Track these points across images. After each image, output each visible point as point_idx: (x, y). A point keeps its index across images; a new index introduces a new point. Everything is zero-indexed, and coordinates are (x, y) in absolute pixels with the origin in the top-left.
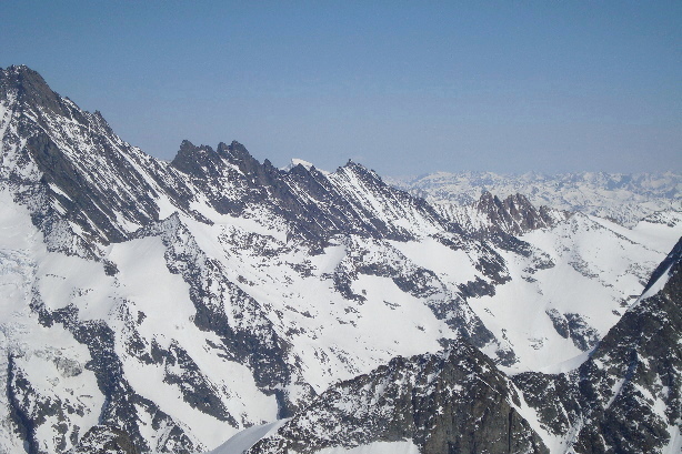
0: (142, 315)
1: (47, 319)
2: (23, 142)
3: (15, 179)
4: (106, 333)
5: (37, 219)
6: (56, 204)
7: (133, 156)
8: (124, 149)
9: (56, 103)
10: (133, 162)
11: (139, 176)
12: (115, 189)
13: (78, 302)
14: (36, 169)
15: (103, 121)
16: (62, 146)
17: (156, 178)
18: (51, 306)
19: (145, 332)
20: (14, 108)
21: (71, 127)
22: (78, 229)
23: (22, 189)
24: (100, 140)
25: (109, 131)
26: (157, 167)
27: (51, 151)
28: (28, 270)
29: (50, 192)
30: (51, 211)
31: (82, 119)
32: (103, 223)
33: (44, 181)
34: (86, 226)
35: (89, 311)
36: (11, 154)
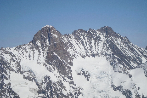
0: (139, 88)
1: (115, 89)
2: (108, 45)
3: (106, 54)
4: (130, 93)
5: (111, 64)
6: (116, 60)
7: (135, 47)
8: (132, 45)
9: (115, 35)
10: (135, 49)
11: (137, 52)
12: (131, 56)
13: (122, 85)
14: (111, 51)
15: (127, 39)
16: (117, 45)
17: (141, 53)
18: (116, 86)
19: (140, 92)
20: (105, 37)
21: (119, 40)
22: (122, 66)
23: (108, 56)
24: (126, 44)
25: (129, 41)
26: (141, 50)
27: (114, 47)
28: (110, 77)
29: (114, 57)
30: (115, 62)
31: (122, 39)
32: (128, 65)
33: (113, 54)
34: (124, 65)
35: (126, 87)
36: (105, 48)
